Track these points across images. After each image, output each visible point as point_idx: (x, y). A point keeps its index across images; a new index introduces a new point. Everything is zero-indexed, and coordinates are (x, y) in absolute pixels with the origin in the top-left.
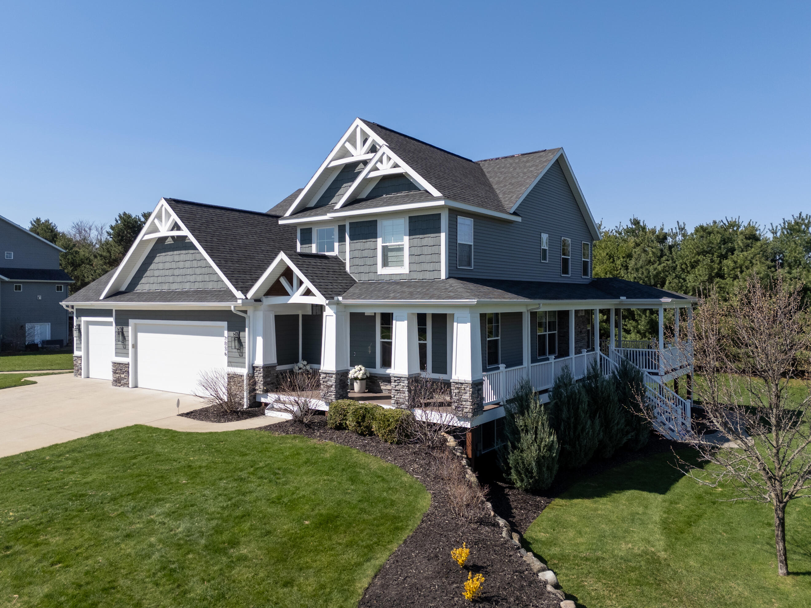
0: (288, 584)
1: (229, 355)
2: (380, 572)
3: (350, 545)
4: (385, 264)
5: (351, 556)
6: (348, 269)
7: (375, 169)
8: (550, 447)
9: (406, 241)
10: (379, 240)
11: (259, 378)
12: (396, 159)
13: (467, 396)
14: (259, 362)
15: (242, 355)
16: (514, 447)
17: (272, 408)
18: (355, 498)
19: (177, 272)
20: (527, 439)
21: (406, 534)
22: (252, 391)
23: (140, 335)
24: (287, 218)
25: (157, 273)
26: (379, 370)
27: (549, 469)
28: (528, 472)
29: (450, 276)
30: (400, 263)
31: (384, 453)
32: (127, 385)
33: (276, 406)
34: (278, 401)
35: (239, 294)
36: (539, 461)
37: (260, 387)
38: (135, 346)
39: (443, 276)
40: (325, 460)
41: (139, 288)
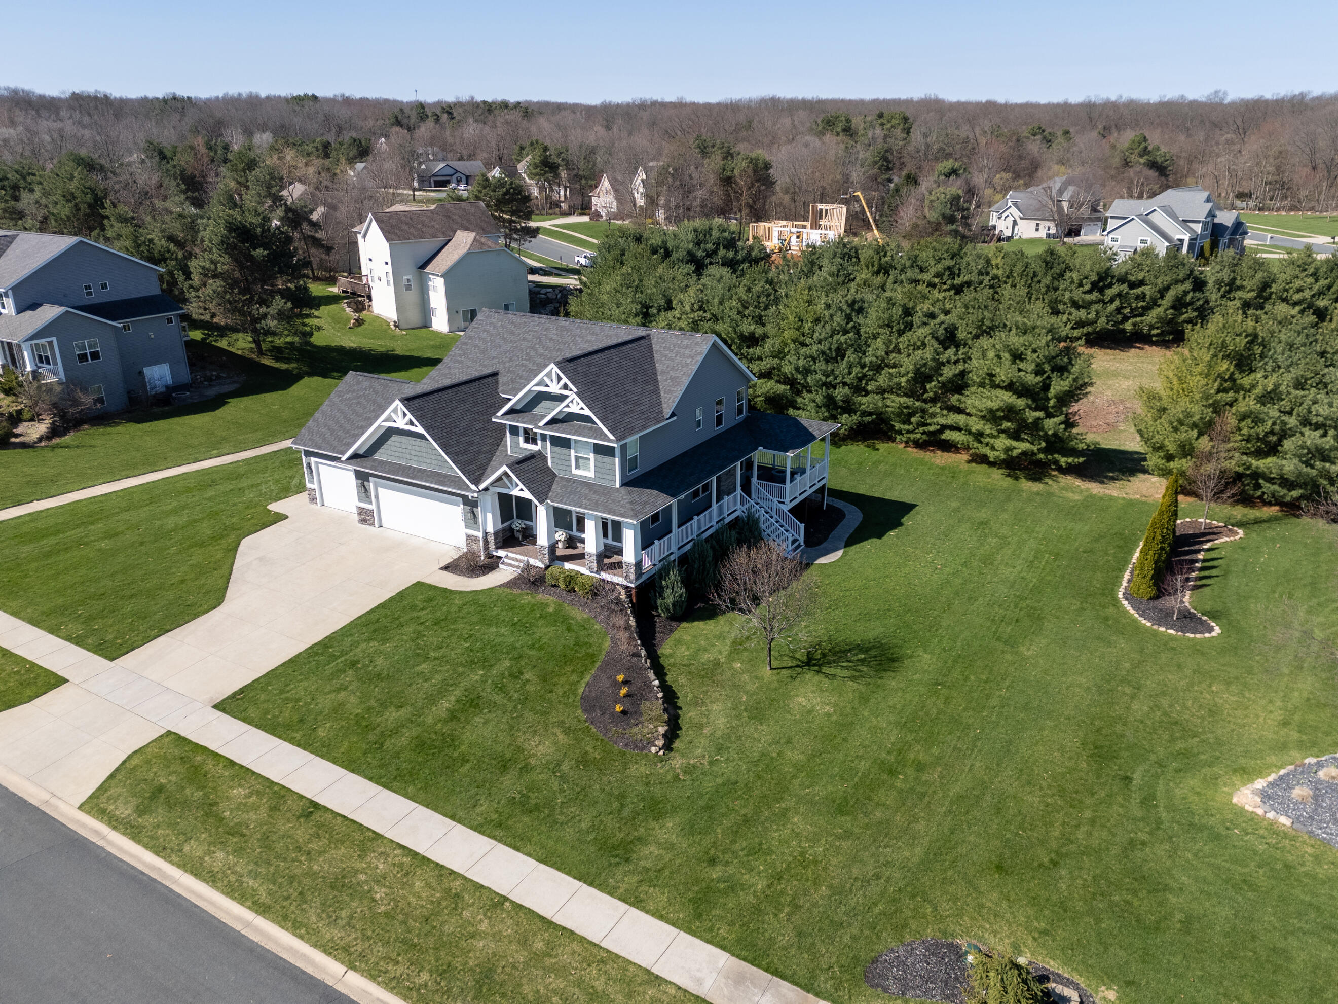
0: (551, 691)
1: (466, 520)
2: (588, 684)
3: (573, 671)
4: (577, 467)
5: (574, 678)
6: (549, 464)
7: (567, 406)
8: (681, 596)
9: (592, 456)
10: (573, 451)
11: (491, 539)
12: (582, 405)
13: (632, 570)
14: (490, 529)
15: (476, 522)
16: (661, 596)
17: (503, 563)
18: (572, 642)
19: (413, 453)
20: (668, 592)
21: (598, 664)
22: (486, 548)
23: (380, 489)
24: (498, 418)
25: (393, 449)
26: (575, 533)
27: (681, 607)
28: (668, 609)
29: (624, 484)
30: (588, 469)
31: (584, 606)
32: (373, 525)
33: (506, 561)
34: (507, 556)
35: (473, 487)
36: (674, 605)
37: (492, 545)
38: (377, 497)
39: (618, 485)
40: (551, 614)
41: (378, 456)
